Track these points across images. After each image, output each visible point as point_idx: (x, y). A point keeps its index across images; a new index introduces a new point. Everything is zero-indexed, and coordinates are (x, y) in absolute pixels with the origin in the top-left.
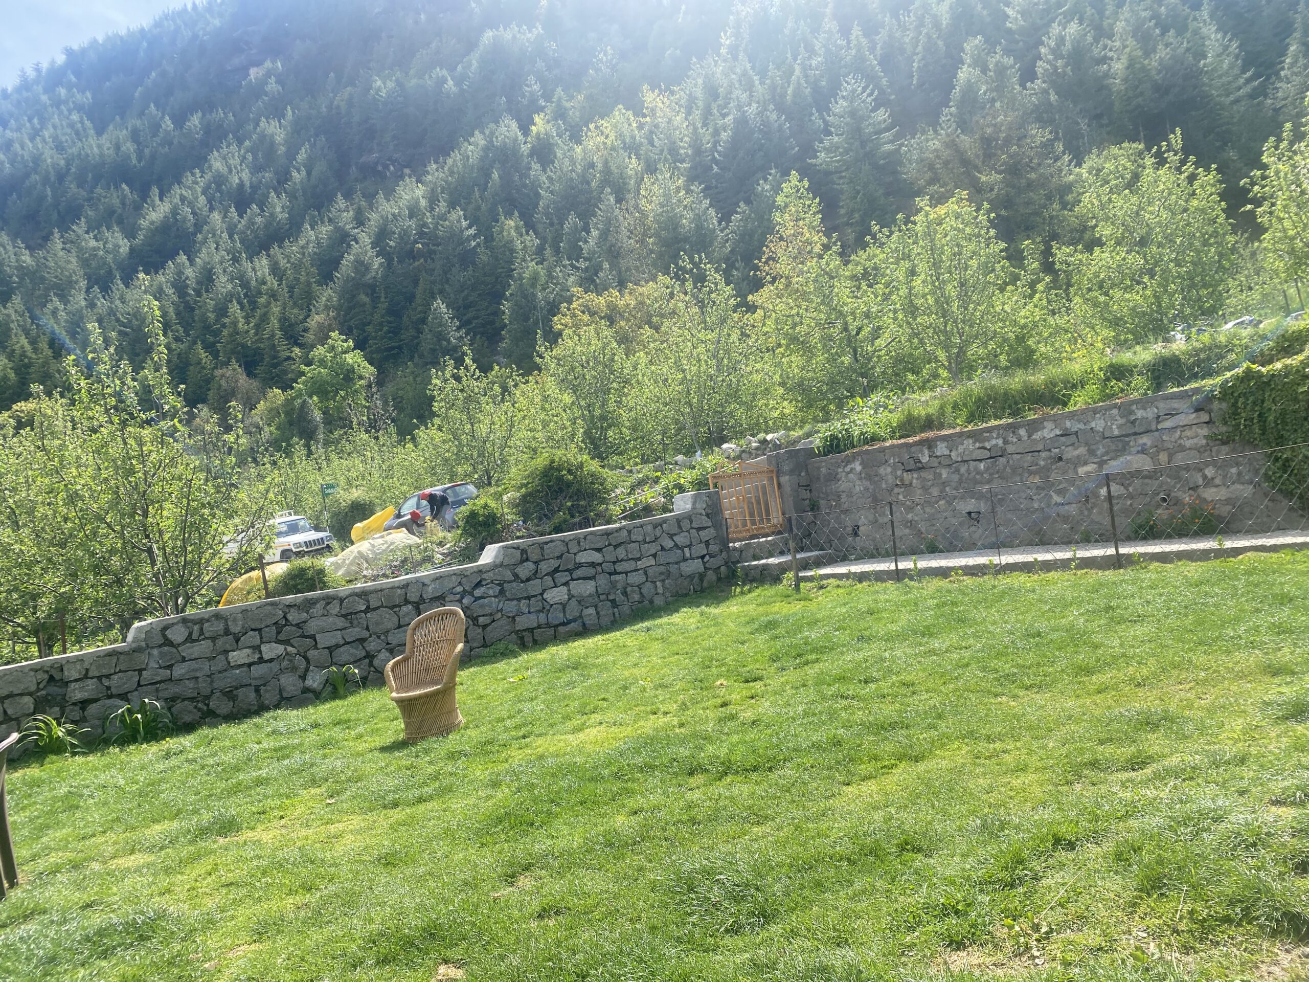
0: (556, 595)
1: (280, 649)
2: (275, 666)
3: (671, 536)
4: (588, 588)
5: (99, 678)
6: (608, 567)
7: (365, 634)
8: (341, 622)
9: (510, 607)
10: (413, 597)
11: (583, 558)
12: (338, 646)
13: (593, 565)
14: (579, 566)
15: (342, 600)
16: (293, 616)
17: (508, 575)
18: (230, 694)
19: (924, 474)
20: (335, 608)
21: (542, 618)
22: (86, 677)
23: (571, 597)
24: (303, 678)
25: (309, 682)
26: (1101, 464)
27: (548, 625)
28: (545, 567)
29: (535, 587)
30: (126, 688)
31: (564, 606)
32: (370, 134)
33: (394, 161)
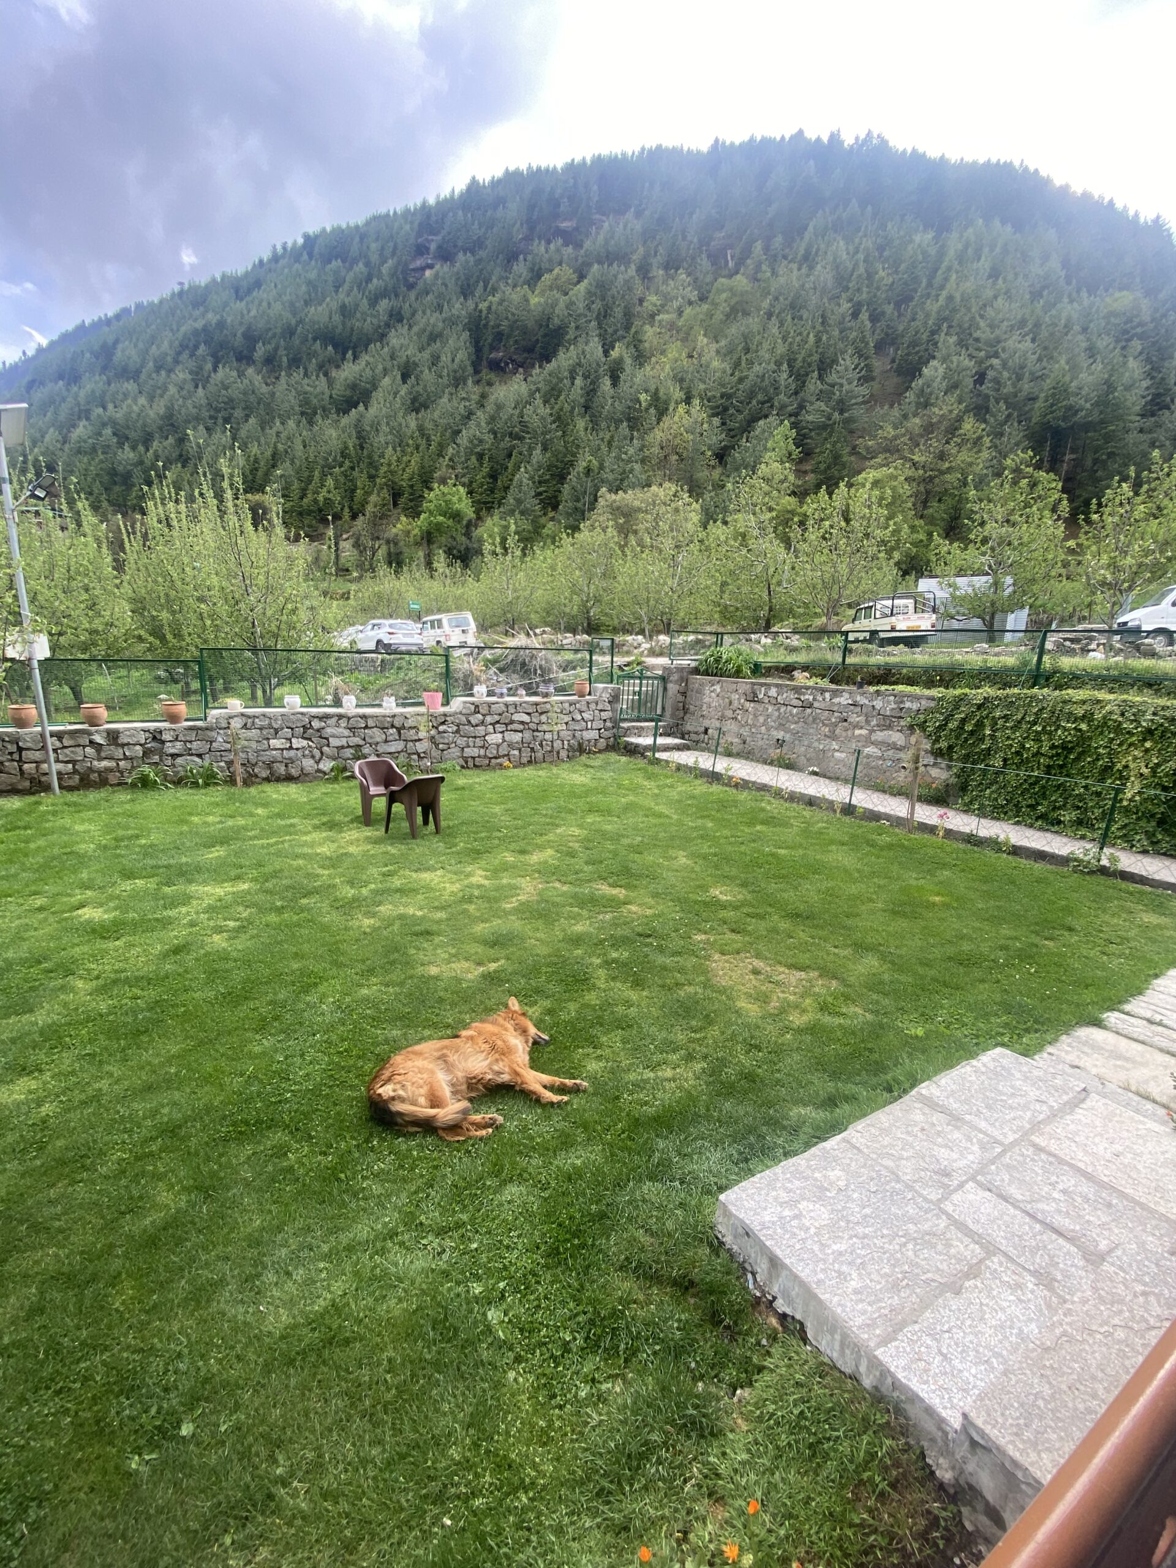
0: (494, 738)
1: (305, 743)
2: (300, 753)
3: (581, 712)
4: (517, 737)
5: (185, 742)
6: (533, 726)
7: (361, 742)
8: (347, 733)
9: (462, 742)
10: (397, 724)
11: (516, 717)
12: (343, 747)
13: (522, 723)
14: (512, 722)
15: (349, 719)
16: (316, 724)
17: (464, 719)
18: (269, 766)
19: (757, 705)
20: (343, 723)
21: (482, 752)
22: (176, 739)
23: (504, 741)
24: (318, 763)
25: (321, 766)
26: (872, 731)
27: (485, 756)
28: (489, 719)
29: (481, 730)
30: (201, 751)
31: (498, 746)
32: (499, 336)
33: (513, 361)
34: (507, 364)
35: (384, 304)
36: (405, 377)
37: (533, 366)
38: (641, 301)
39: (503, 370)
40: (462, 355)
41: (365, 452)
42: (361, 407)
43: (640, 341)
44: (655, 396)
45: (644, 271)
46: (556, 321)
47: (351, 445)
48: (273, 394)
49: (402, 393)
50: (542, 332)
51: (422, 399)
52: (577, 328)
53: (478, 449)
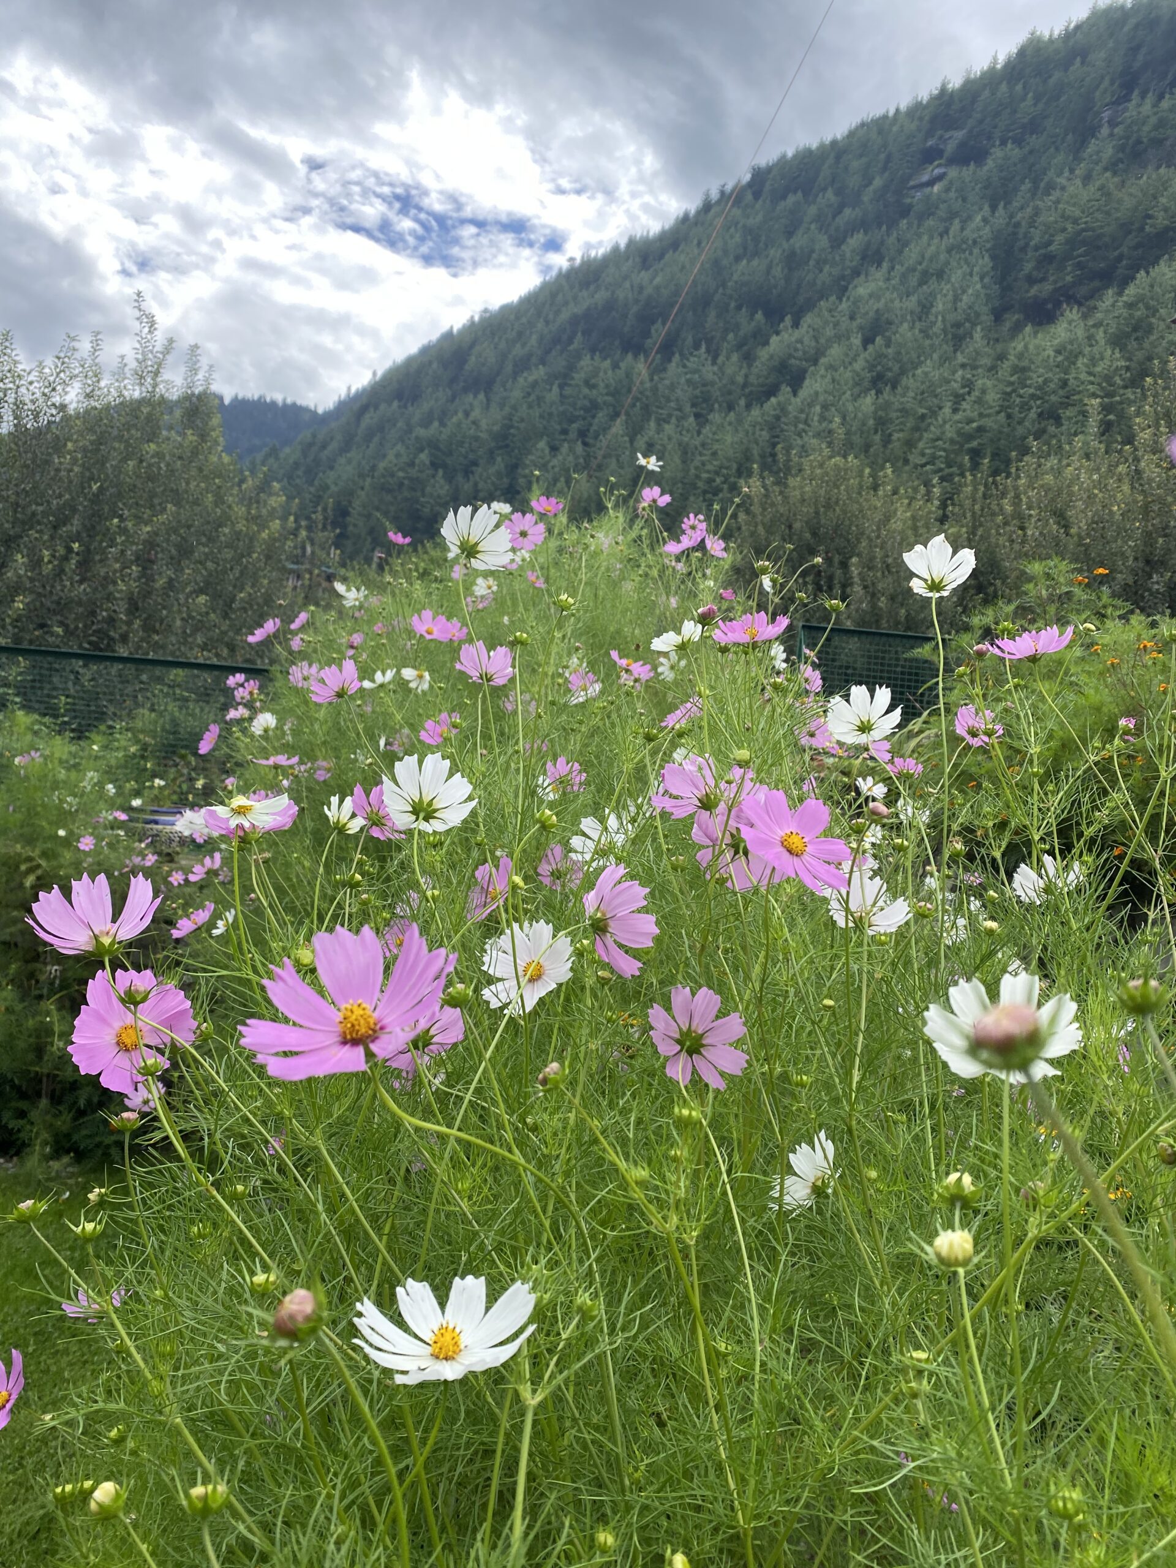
35: (856, 241)
36: (867, 341)
42: (786, 392)
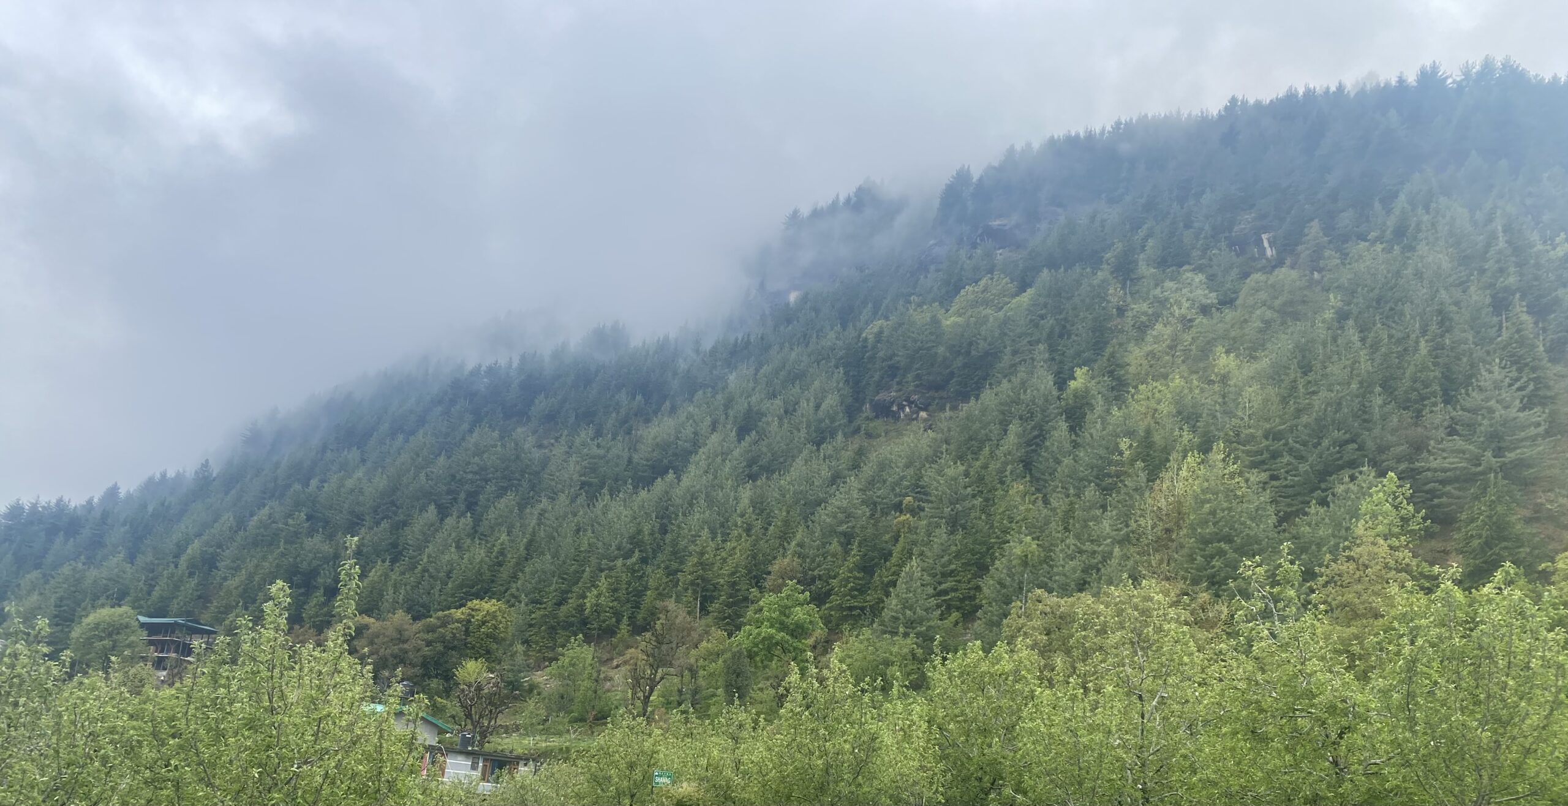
32: (893, 371)
33: (910, 403)
34: (901, 408)
36: (743, 431)
37: (942, 409)
38: (1121, 311)
39: (896, 417)
40: (831, 402)
41: (668, 537)
42: (671, 476)
43: (1121, 366)
44: (1147, 443)
45: (1125, 271)
46: (983, 345)
47: (647, 529)
48: (545, 463)
49: (737, 453)
50: (959, 362)
51: (763, 461)
52: (1015, 353)
53: (844, 528)
